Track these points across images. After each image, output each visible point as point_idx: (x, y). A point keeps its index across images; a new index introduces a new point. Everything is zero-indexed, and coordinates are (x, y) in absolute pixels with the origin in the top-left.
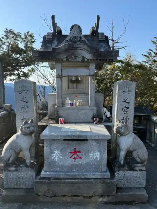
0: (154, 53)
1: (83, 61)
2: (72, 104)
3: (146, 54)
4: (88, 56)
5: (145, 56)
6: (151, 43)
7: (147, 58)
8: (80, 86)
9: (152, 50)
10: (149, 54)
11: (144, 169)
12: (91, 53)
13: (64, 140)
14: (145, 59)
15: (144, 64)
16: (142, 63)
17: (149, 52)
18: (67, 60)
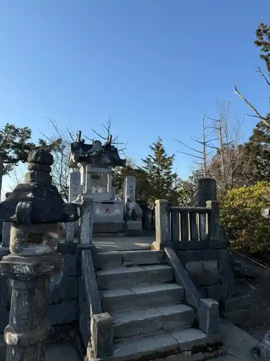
0: (154, 159)
1: (105, 163)
2: (96, 191)
3: (145, 159)
4: (108, 161)
5: (145, 161)
6: (150, 149)
7: (147, 164)
8: (98, 181)
9: (150, 156)
10: (149, 159)
11: (141, 219)
12: (110, 159)
13: (103, 203)
14: (145, 165)
15: (144, 169)
16: (142, 168)
17: (149, 157)
18: (96, 163)
